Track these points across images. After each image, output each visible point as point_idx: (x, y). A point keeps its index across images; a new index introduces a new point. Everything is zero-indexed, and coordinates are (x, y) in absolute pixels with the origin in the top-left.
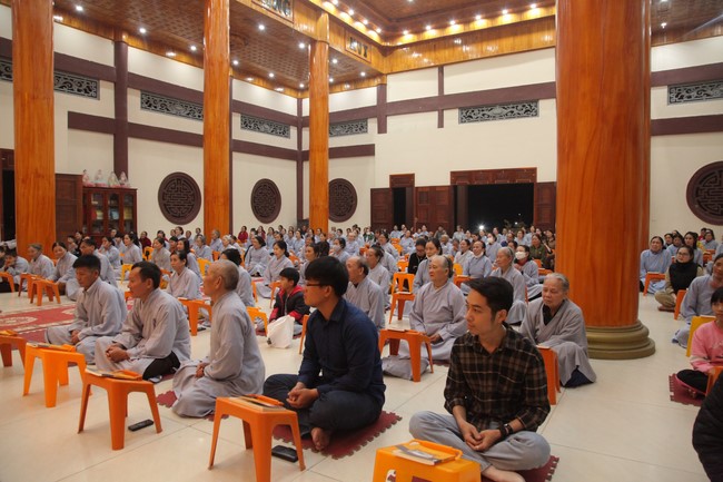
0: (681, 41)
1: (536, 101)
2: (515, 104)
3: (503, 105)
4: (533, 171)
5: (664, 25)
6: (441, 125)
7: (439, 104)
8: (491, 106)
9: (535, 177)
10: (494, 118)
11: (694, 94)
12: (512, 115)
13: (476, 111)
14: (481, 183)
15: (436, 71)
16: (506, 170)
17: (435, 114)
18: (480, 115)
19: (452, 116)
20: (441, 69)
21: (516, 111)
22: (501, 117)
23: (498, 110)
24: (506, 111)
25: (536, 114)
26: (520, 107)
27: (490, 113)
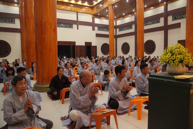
0: (99, 18)
1: (72, 24)
2: (67, 24)
3: (64, 24)
4: (75, 43)
5: (99, 14)
8: (61, 23)
9: (75, 44)
10: (61, 27)
11: (101, 29)
12: (66, 27)
14: (61, 45)
16: (68, 42)
18: (58, 25)
21: (67, 26)
22: (63, 27)
23: (62, 25)
24: (65, 26)
25: (72, 28)
26: (68, 25)
27: (60, 25)
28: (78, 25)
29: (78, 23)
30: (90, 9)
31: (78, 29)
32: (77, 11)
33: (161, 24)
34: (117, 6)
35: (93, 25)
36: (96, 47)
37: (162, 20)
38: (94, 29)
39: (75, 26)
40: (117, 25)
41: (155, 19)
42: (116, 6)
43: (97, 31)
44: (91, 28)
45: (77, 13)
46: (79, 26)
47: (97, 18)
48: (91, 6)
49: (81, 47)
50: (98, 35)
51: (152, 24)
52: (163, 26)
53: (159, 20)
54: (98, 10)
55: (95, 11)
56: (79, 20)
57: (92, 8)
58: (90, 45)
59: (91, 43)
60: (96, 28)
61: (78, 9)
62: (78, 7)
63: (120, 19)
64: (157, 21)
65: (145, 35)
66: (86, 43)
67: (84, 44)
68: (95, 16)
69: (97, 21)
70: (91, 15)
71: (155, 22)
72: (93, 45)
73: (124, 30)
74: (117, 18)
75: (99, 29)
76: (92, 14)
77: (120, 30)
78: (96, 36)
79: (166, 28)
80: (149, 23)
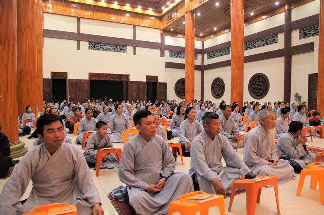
1: (125, 46)
2: (116, 45)
3: (111, 45)
4: (128, 76)
5: (172, 30)
6: (78, 48)
7: (78, 37)
8: (105, 44)
9: (128, 79)
10: (106, 50)
12: (114, 50)
13: (97, 45)
14: (104, 80)
15: (76, 19)
16: (116, 75)
17: (75, 42)
18: (99, 47)
19: (85, 45)
20: (79, 19)
21: (116, 49)
22: (109, 50)
23: (108, 47)
24: (112, 48)
25: (125, 52)
26: (118, 47)
27: (104, 47)
28: (134, 48)
29: (136, 44)
30: (157, 21)
31: (134, 53)
32: (135, 24)
33: (280, 44)
34: (201, 14)
35: (161, 47)
36: (165, 85)
37: (281, 37)
38: (162, 55)
39: (129, 49)
40: (205, 48)
41: (269, 36)
42: (199, 14)
43: (168, 57)
44: (158, 52)
45: (134, 26)
46: (137, 48)
47: (168, 35)
48: (159, 15)
49: (139, 84)
50: (169, 65)
51: (264, 44)
52: (283, 49)
53: (275, 38)
54: (170, 21)
55: (165, 24)
56: (137, 39)
57: (160, 19)
58: (155, 81)
59: (156, 78)
60: (167, 53)
61: (136, 21)
62: (137, 18)
63: (210, 38)
64: (272, 39)
65: (246, 65)
66: (147, 77)
67: (144, 80)
68: (166, 31)
69: (169, 41)
70: (159, 31)
71: (269, 41)
72: (160, 81)
73: (216, 56)
74: (204, 37)
75: (172, 55)
76: (160, 29)
77: (210, 57)
78: (166, 67)
79: (288, 53)
80: (258, 43)
